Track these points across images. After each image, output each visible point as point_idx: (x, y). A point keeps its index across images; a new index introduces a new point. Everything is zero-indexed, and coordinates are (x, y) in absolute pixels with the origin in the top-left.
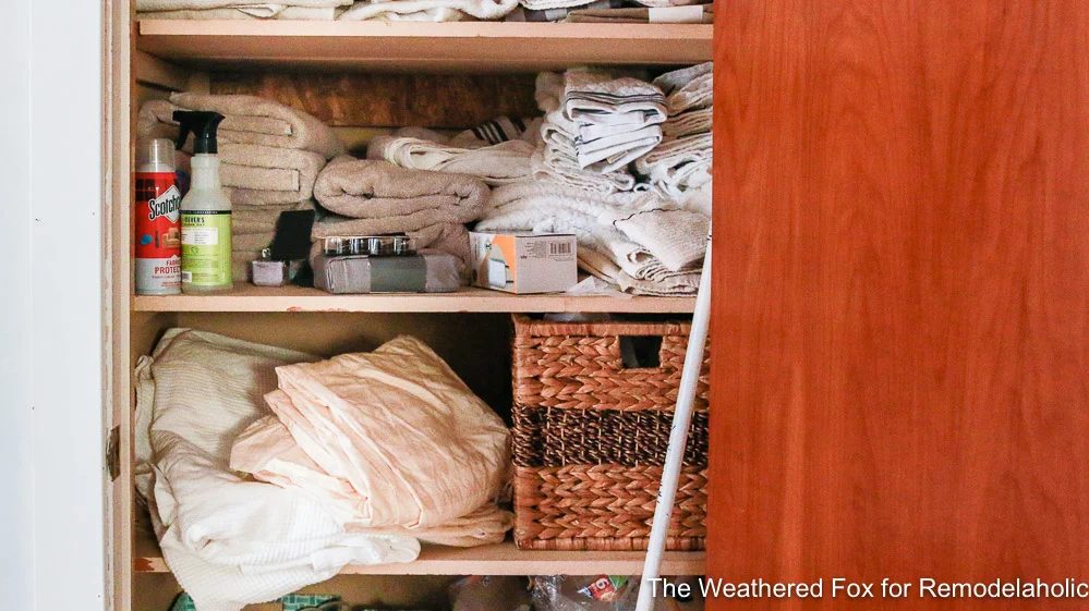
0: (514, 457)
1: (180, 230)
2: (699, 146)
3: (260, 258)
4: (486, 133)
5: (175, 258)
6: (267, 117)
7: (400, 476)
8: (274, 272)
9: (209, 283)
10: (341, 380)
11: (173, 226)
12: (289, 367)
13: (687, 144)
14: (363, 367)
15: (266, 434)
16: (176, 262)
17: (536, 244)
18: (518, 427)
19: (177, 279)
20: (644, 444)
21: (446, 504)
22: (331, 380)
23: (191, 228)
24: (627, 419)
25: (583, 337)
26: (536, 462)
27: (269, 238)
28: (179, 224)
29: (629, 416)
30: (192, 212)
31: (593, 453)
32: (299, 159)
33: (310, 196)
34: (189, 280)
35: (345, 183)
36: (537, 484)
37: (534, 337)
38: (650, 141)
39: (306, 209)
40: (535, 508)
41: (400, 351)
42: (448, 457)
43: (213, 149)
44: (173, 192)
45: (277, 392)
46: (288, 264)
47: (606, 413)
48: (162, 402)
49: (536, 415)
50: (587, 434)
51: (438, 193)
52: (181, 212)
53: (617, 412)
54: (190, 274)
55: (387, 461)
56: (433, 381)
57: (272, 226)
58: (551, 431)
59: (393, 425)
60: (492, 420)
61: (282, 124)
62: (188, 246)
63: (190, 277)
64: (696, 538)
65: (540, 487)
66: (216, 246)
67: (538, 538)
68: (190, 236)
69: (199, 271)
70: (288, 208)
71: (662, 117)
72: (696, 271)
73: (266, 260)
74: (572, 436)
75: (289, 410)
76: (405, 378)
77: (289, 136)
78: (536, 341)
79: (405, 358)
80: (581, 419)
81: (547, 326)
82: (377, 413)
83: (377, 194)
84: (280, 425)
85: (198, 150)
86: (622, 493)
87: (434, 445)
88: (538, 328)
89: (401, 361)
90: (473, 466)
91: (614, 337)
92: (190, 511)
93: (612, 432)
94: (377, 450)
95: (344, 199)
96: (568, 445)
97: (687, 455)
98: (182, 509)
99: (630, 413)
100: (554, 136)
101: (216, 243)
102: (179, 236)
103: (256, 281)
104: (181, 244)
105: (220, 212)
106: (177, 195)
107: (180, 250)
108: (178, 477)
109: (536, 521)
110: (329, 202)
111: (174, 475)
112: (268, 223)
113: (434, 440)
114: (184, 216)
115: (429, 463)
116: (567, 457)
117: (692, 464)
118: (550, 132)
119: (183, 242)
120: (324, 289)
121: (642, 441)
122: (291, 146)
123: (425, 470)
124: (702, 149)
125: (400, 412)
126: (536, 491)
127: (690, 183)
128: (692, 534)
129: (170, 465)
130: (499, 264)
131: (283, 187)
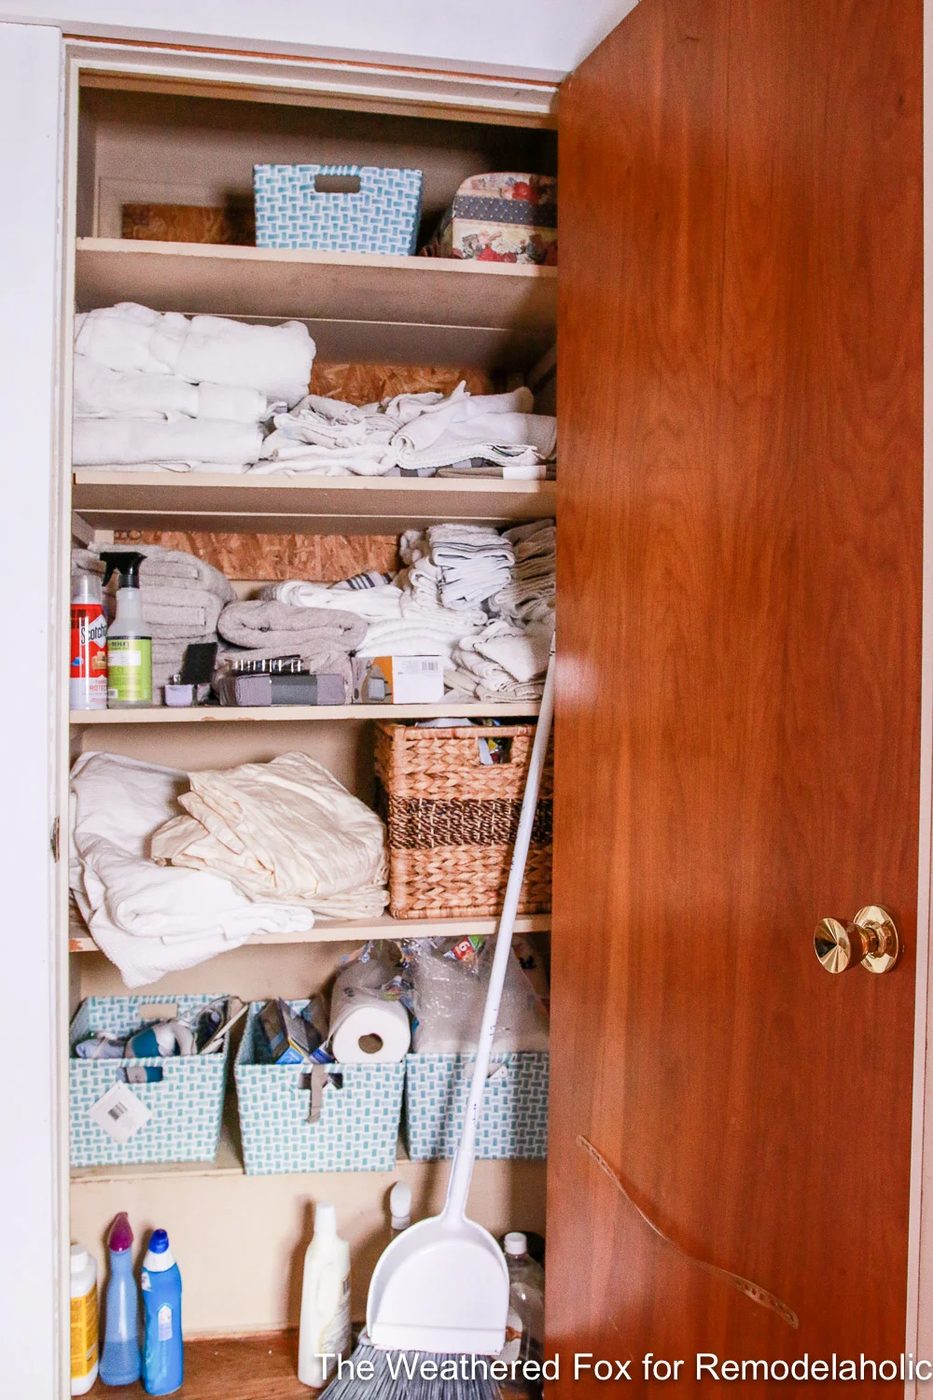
0: (392, 842)
1: (106, 653)
2: (541, 586)
3: (172, 683)
4: (358, 583)
5: (102, 677)
6: (177, 562)
7: (298, 854)
8: (185, 693)
9: (132, 698)
10: (243, 783)
11: (101, 650)
12: (201, 773)
13: (529, 586)
14: (261, 774)
15: (182, 828)
16: (103, 682)
17: (410, 662)
18: (396, 816)
19: (105, 697)
20: (499, 827)
21: (336, 878)
22: (236, 783)
23: (118, 651)
24: (485, 807)
25: (449, 739)
26: (412, 845)
27: (179, 667)
28: (106, 649)
29: (486, 804)
30: (119, 638)
31: (457, 835)
32: (204, 598)
33: (214, 629)
34: (116, 696)
35: (246, 618)
36: (412, 863)
37: (408, 740)
38: (501, 582)
39: (210, 641)
40: (409, 883)
41: (291, 762)
42: (336, 842)
43: (136, 585)
44: (101, 621)
45: (189, 794)
46: (196, 687)
47: (467, 803)
48: (84, 810)
49: (411, 807)
50: (452, 820)
51: (326, 626)
52: (108, 639)
53: (476, 801)
54: (116, 691)
55: (289, 843)
56: (321, 785)
57: (181, 658)
58: (422, 819)
59: (290, 816)
60: (371, 817)
61: (190, 568)
62: (114, 667)
63: (116, 693)
64: (541, 902)
65: (413, 866)
66: (138, 667)
67: (412, 909)
68: (116, 658)
69: (123, 688)
70: (193, 641)
71: (512, 561)
72: (540, 681)
73: (177, 684)
74: (439, 822)
75: (202, 808)
76: (298, 783)
77: (196, 579)
78: (411, 744)
79: (297, 768)
80: (447, 808)
81: (420, 731)
82: (277, 807)
83: (272, 627)
84: (194, 821)
85: (124, 585)
86: (483, 869)
87: (325, 833)
88: (412, 733)
89: (293, 770)
90: (358, 851)
91: (473, 738)
92: (119, 891)
93: (472, 818)
94: (281, 835)
95: (246, 631)
96: (437, 830)
97: (534, 834)
98: (111, 892)
99: (488, 801)
100: (421, 579)
101: (139, 664)
102: (106, 659)
103: (168, 702)
104: (107, 666)
105: (143, 638)
106: (104, 624)
107: (106, 672)
108: (105, 867)
109: (411, 894)
110: (231, 634)
111: (102, 865)
112: (176, 656)
113: (324, 829)
114: (110, 642)
115: (322, 846)
116: (436, 840)
117: (537, 841)
118: (418, 576)
119: (109, 664)
120: (233, 702)
121: (497, 824)
122: (198, 587)
123: (319, 851)
124: (543, 589)
125: (295, 808)
126: (410, 869)
127: (534, 617)
128: (538, 900)
129: (96, 859)
130: (377, 681)
131: (191, 622)
